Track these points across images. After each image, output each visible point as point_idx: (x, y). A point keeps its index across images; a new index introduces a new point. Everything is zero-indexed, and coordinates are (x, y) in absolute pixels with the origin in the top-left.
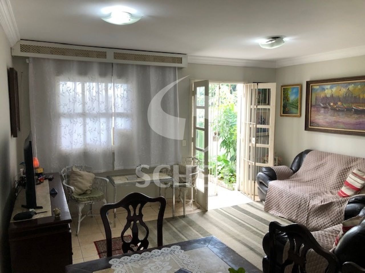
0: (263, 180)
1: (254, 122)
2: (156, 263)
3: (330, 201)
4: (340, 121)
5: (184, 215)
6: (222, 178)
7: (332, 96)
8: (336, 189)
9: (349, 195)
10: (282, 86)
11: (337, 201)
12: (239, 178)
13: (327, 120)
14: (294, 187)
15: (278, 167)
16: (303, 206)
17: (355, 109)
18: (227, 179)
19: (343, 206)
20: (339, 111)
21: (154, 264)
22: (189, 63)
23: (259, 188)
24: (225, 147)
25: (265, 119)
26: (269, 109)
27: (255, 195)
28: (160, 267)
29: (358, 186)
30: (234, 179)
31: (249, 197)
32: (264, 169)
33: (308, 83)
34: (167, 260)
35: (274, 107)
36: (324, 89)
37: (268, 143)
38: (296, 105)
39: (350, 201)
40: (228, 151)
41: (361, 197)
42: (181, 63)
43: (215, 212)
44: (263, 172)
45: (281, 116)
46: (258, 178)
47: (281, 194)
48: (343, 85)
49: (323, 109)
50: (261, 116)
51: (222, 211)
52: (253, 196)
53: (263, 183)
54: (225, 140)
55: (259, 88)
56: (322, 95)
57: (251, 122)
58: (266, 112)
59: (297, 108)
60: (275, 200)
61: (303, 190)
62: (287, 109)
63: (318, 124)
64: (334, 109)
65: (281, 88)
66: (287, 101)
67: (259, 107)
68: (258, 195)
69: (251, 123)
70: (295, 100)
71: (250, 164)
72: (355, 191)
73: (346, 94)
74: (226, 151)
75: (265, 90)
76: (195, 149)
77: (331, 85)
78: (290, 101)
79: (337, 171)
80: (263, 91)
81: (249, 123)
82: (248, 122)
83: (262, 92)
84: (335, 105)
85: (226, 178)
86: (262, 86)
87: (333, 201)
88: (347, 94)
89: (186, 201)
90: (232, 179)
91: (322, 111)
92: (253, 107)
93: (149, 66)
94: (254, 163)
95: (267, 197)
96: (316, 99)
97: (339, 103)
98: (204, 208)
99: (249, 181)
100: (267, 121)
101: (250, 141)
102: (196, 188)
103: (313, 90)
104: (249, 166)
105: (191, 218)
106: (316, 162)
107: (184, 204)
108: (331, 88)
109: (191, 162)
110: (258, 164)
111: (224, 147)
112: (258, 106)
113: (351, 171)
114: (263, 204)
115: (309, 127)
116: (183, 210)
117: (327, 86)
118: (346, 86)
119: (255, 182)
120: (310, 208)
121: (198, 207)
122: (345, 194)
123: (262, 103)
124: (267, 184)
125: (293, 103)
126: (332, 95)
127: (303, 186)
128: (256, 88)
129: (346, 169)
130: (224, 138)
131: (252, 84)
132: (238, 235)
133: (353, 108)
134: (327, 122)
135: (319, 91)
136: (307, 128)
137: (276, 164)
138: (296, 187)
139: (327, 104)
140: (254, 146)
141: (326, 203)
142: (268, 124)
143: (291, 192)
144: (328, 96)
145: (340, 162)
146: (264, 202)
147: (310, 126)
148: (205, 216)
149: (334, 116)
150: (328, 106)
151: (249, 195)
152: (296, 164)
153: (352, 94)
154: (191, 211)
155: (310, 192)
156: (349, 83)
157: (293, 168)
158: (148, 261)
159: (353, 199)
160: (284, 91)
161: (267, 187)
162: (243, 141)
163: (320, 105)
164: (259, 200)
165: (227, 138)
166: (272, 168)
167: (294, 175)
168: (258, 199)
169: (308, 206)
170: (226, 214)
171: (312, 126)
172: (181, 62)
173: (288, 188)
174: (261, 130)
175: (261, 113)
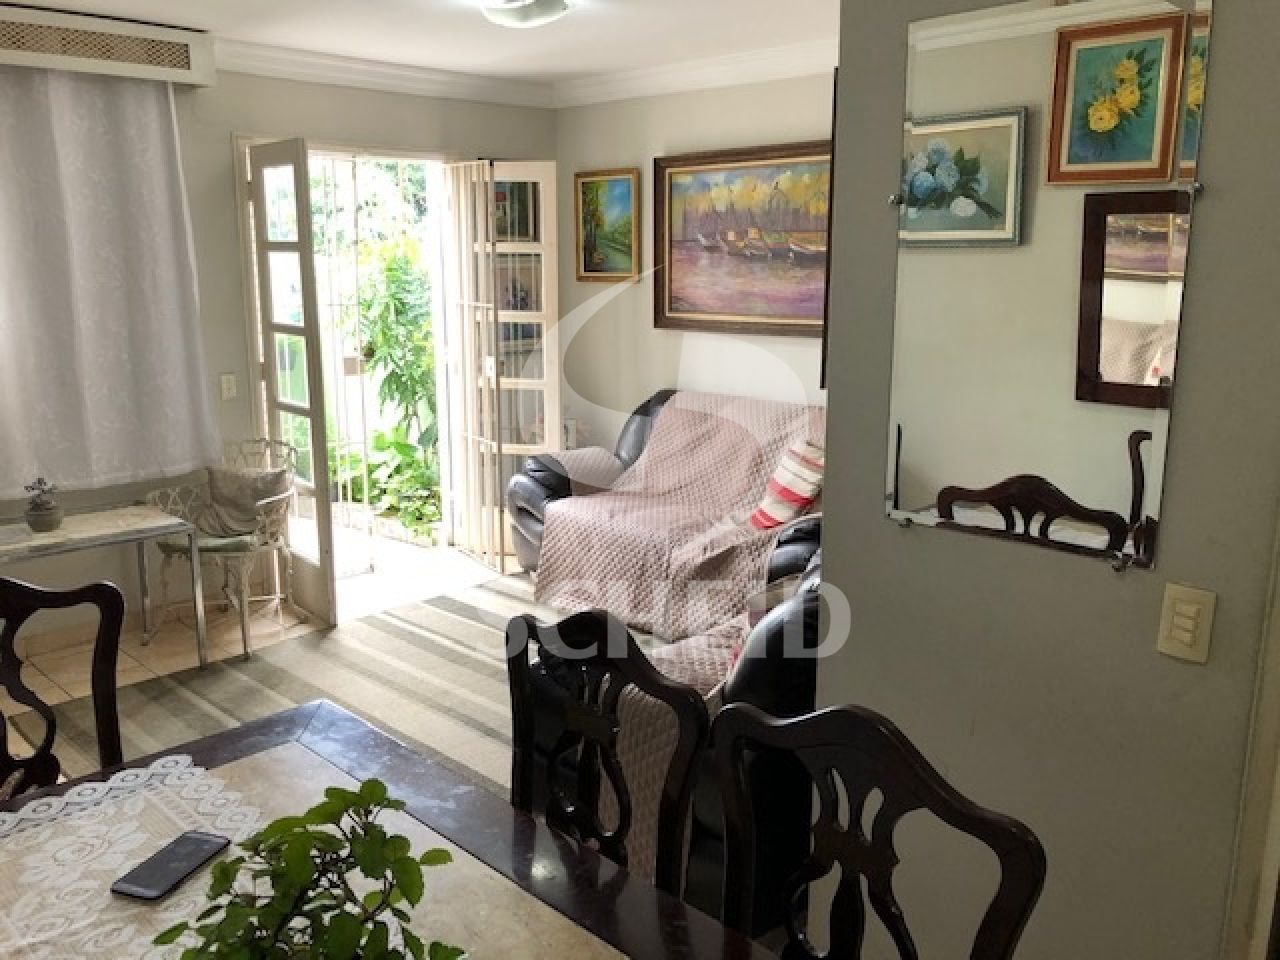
0: (528, 501)
1: (488, 302)
2: (80, 833)
3: (729, 545)
4: (756, 290)
5: (246, 653)
6: (393, 510)
7: (731, 207)
8: (747, 507)
9: (780, 520)
10: (578, 176)
11: (746, 542)
12: (452, 503)
13: (719, 289)
14: (625, 511)
15: (576, 452)
16: (650, 571)
17: (795, 253)
18: (410, 510)
19: (763, 555)
20: (753, 258)
21: (74, 838)
22: (218, 71)
23: (514, 528)
24: (397, 396)
25: (527, 293)
26: (538, 255)
27: (503, 554)
28: (97, 842)
29: (805, 490)
30: (434, 508)
31: (486, 562)
32: (530, 461)
33: (659, 165)
34: (131, 813)
35: (555, 249)
36: (706, 187)
37: (541, 376)
38: (626, 244)
39: (783, 539)
40: (410, 411)
41: (811, 523)
42: (187, 65)
43: (365, 626)
44: (526, 474)
45: (580, 279)
46: (513, 494)
47: (584, 537)
48: (762, 170)
49: (705, 254)
50: (514, 282)
51: (389, 619)
52: (498, 558)
53: (529, 508)
54: (397, 370)
55: (497, 179)
56: (703, 206)
57: (477, 299)
58: (529, 269)
59: (629, 254)
60: (568, 560)
61: (651, 517)
62: (596, 257)
63: (692, 305)
64: (738, 255)
65: (576, 183)
66: (597, 225)
67: (502, 248)
68: (513, 551)
69: (479, 304)
70: (621, 222)
71: (483, 449)
72: (795, 506)
73: (770, 202)
74: (401, 412)
75: (520, 187)
76: (275, 406)
77: (727, 172)
78: (607, 228)
79: (749, 452)
80: (516, 192)
81: (473, 304)
82: (468, 300)
83: (512, 193)
84: (742, 239)
85: (406, 508)
86: (508, 172)
87: (736, 543)
88: (774, 203)
89: (251, 603)
90: (429, 509)
91: (705, 259)
92: (482, 247)
93: (43, 71)
94: (495, 445)
95: (543, 555)
96: (685, 220)
97: (753, 233)
98: (322, 619)
99: (483, 509)
100: (534, 297)
101: (479, 369)
102: (286, 551)
103: (674, 192)
104: (482, 455)
105: (270, 659)
106: (690, 426)
107: (242, 613)
108: (728, 182)
109: (263, 455)
110: (509, 449)
111: (392, 398)
112: (498, 245)
113: (786, 447)
114: (530, 581)
115: (667, 315)
116: (238, 634)
117: (717, 176)
118: (771, 177)
119: (502, 512)
120: (674, 572)
121: (298, 618)
122: (769, 519)
123: (513, 234)
124: (541, 511)
125: (617, 235)
126: (732, 205)
127: (652, 506)
128: (487, 179)
129: (775, 441)
130: (391, 366)
131: (475, 163)
132: (446, 693)
133: (790, 250)
134: (720, 297)
135: (691, 192)
136: (660, 320)
137: (570, 444)
138: (632, 511)
139: (718, 237)
140: (494, 385)
141: (717, 552)
142: (538, 308)
143: (616, 530)
144: (721, 207)
145: (758, 420)
146: (533, 575)
147: (671, 310)
148: (326, 645)
149: (738, 276)
150: (722, 244)
151: (485, 556)
152: (630, 438)
153: (787, 203)
154: (272, 635)
155: (671, 523)
156: (779, 167)
157: (624, 454)
158: (48, 833)
159: (791, 531)
160: (584, 193)
161: (542, 523)
162: (456, 371)
163: (696, 241)
164: (520, 569)
165: (402, 363)
166: (554, 456)
167: (626, 475)
168: (514, 565)
169: (668, 567)
170: (403, 630)
171: (677, 311)
172: (188, 63)
173: (605, 516)
174: (516, 331)
175: (514, 269)
